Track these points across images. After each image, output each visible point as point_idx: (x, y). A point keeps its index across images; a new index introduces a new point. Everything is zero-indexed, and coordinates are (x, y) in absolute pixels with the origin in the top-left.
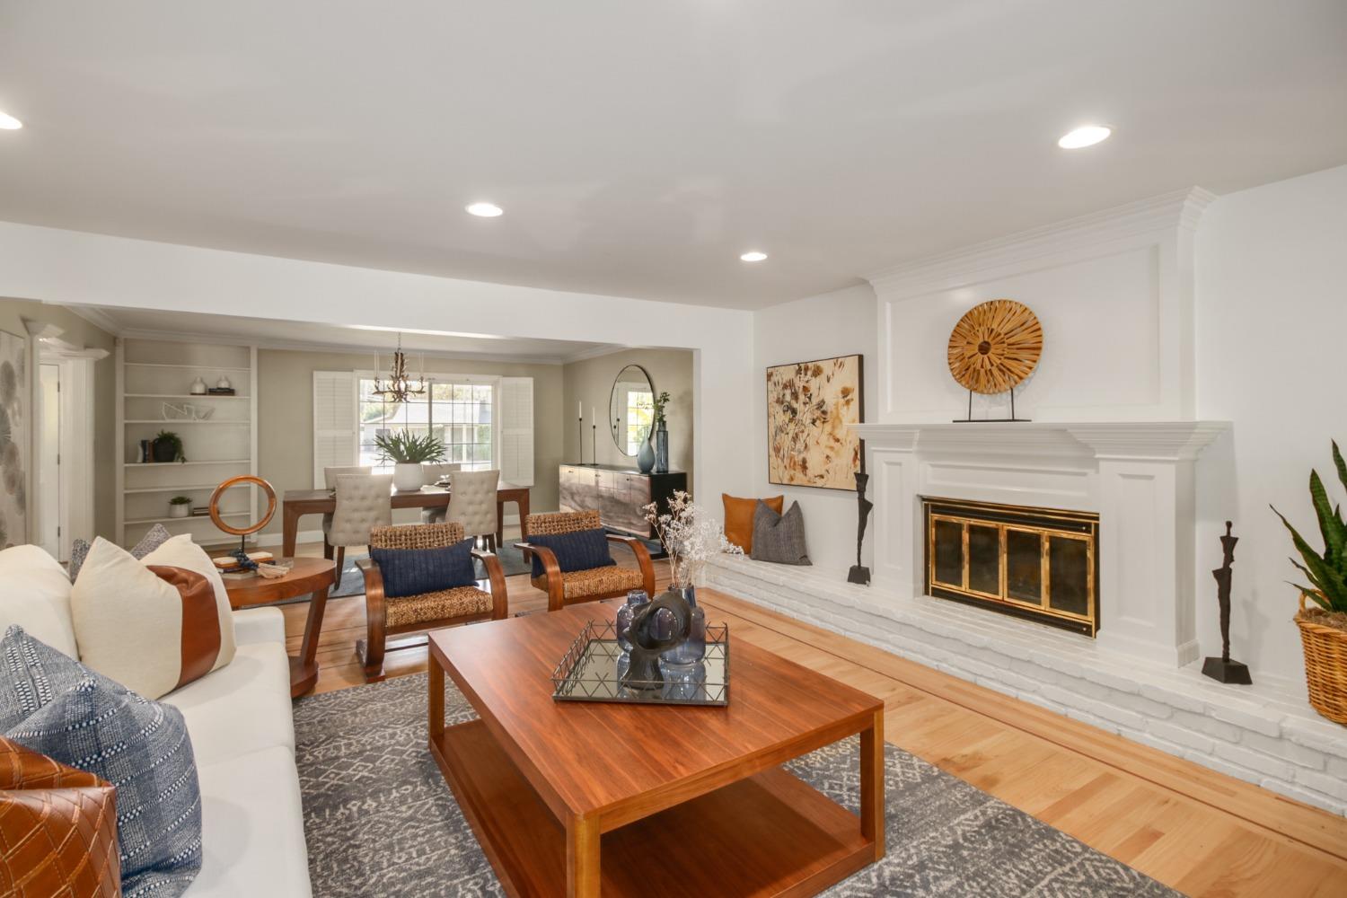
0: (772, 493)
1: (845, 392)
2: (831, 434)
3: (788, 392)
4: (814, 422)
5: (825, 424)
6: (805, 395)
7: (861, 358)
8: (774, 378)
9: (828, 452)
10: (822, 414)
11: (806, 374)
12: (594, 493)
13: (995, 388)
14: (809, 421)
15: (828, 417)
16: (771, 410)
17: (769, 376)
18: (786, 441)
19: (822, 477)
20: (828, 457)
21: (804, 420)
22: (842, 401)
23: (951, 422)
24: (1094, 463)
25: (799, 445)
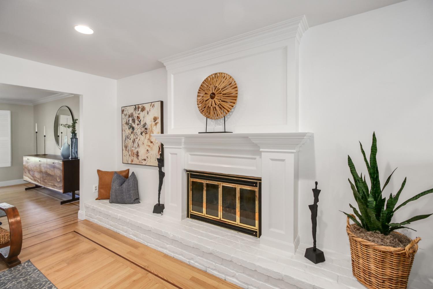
0: (124, 168)
1: (155, 119)
2: (149, 139)
3: (131, 119)
4: (141, 134)
5: (146, 134)
6: (138, 120)
7: (162, 103)
8: (125, 112)
9: (148, 148)
10: (145, 130)
11: (138, 110)
12: (39, 170)
13: (216, 117)
14: (140, 133)
15: (148, 131)
16: (123, 128)
17: (123, 111)
18: (130, 142)
19: (145, 160)
20: (147, 150)
21: (137, 132)
22: (154, 123)
23: (198, 133)
24: (259, 153)
25: (135, 145)
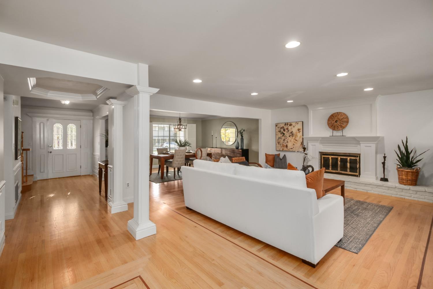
1: (299, 130)
2: (294, 139)
3: (282, 129)
4: (290, 136)
5: (293, 137)
6: (287, 130)
7: (303, 122)
8: (278, 126)
9: (294, 143)
10: (292, 134)
11: (287, 125)
13: (339, 129)
14: (288, 136)
15: (294, 135)
16: (277, 134)
17: (276, 126)
18: (282, 141)
19: (292, 149)
20: (293, 144)
22: (298, 132)
23: (329, 136)
25: (285, 142)
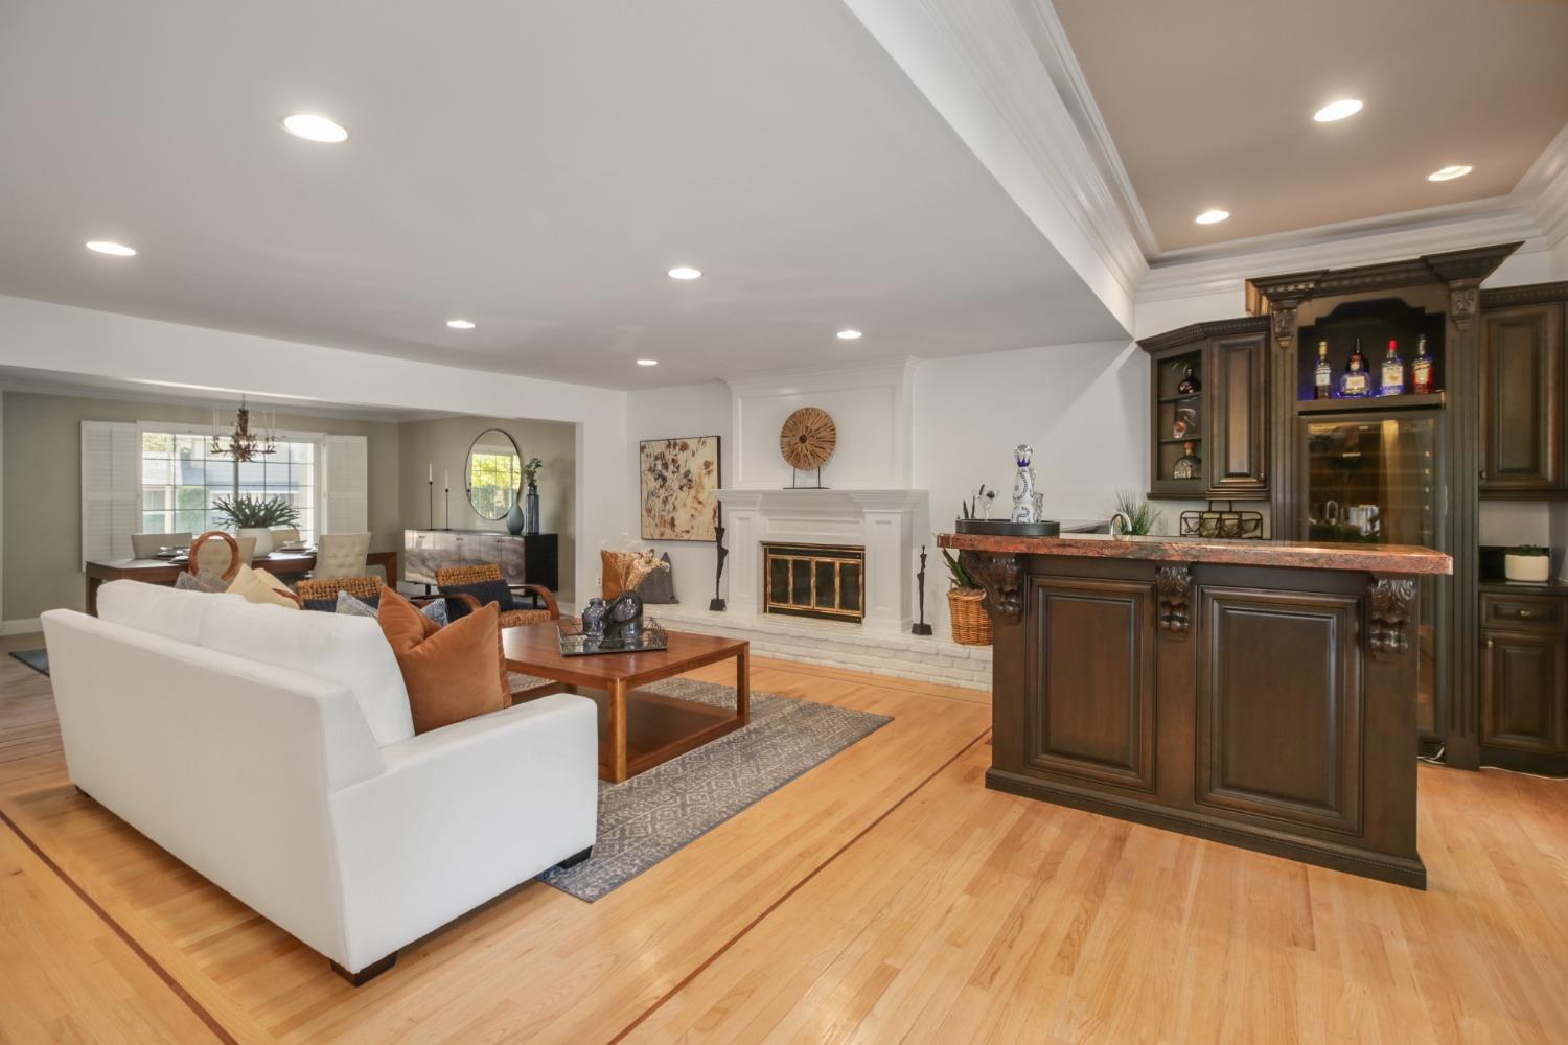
1: (707, 465)
2: (695, 498)
3: (659, 463)
4: (681, 488)
5: (690, 490)
6: (675, 466)
7: (719, 438)
8: (647, 451)
9: (693, 512)
10: (688, 481)
11: (673, 449)
13: (809, 466)
14: (677, 487)
15: (693, 484)
16: (644, 477)
17: (642, 449)
18: (657, 504)
19: (688, 532)
20: (692, 516)
21: (673, 485)
22: (704, 472)
23: (782, 490)
24: (862, 515)
25: (667, 507)
